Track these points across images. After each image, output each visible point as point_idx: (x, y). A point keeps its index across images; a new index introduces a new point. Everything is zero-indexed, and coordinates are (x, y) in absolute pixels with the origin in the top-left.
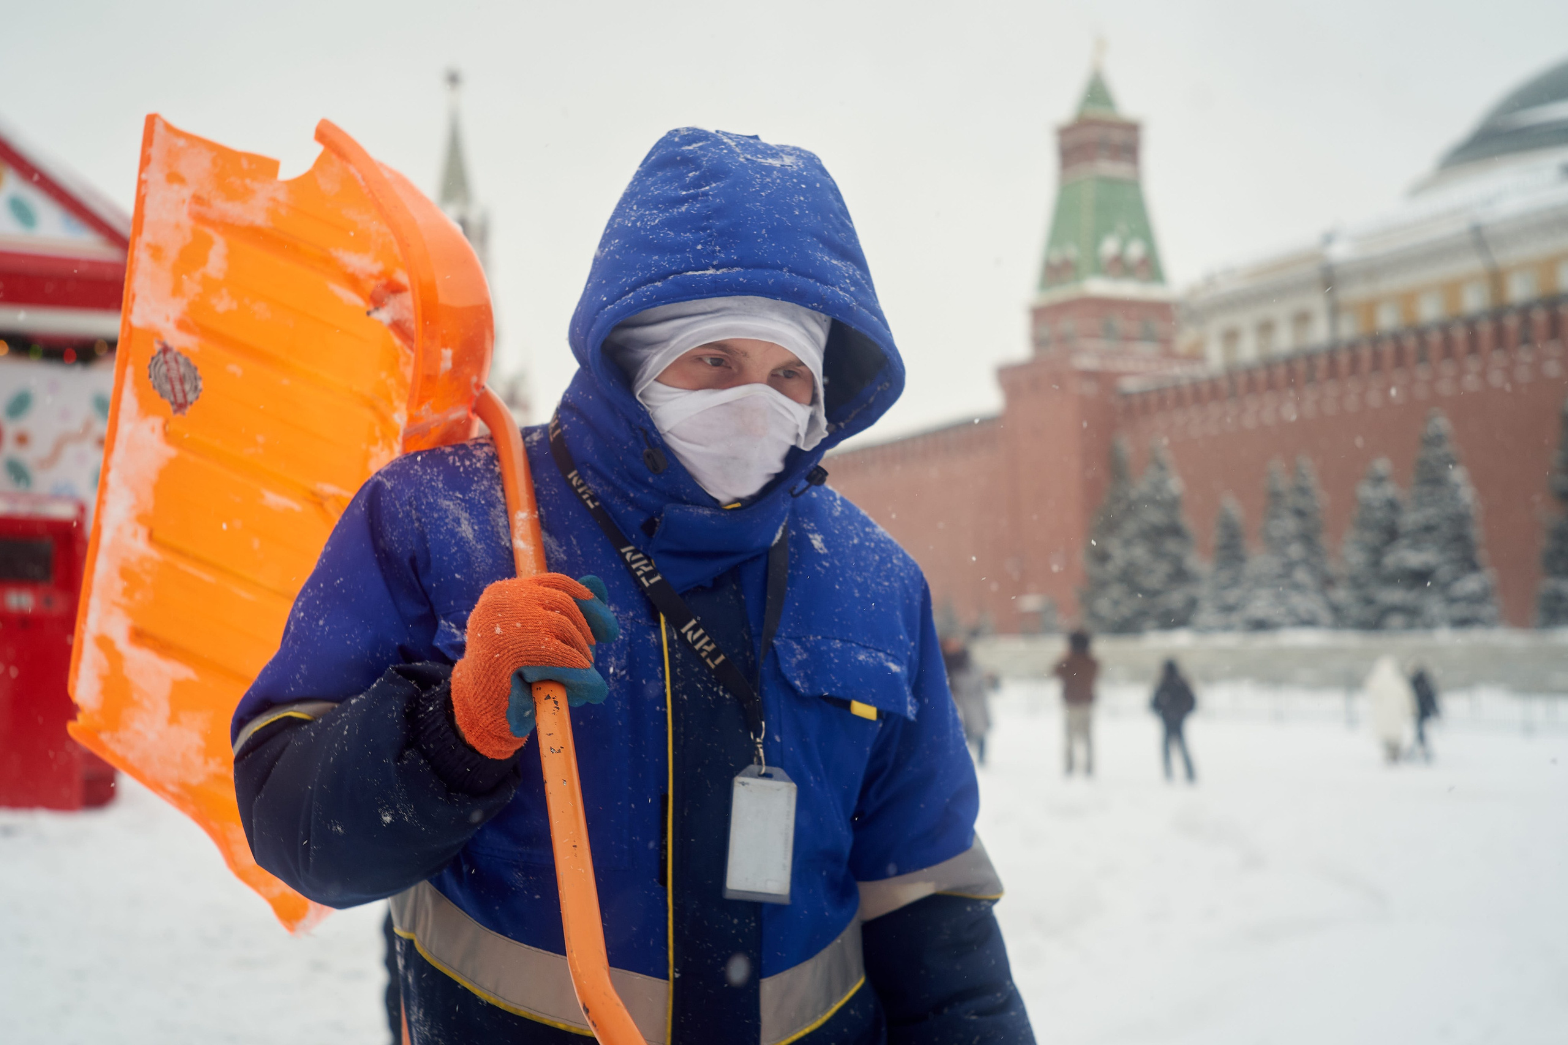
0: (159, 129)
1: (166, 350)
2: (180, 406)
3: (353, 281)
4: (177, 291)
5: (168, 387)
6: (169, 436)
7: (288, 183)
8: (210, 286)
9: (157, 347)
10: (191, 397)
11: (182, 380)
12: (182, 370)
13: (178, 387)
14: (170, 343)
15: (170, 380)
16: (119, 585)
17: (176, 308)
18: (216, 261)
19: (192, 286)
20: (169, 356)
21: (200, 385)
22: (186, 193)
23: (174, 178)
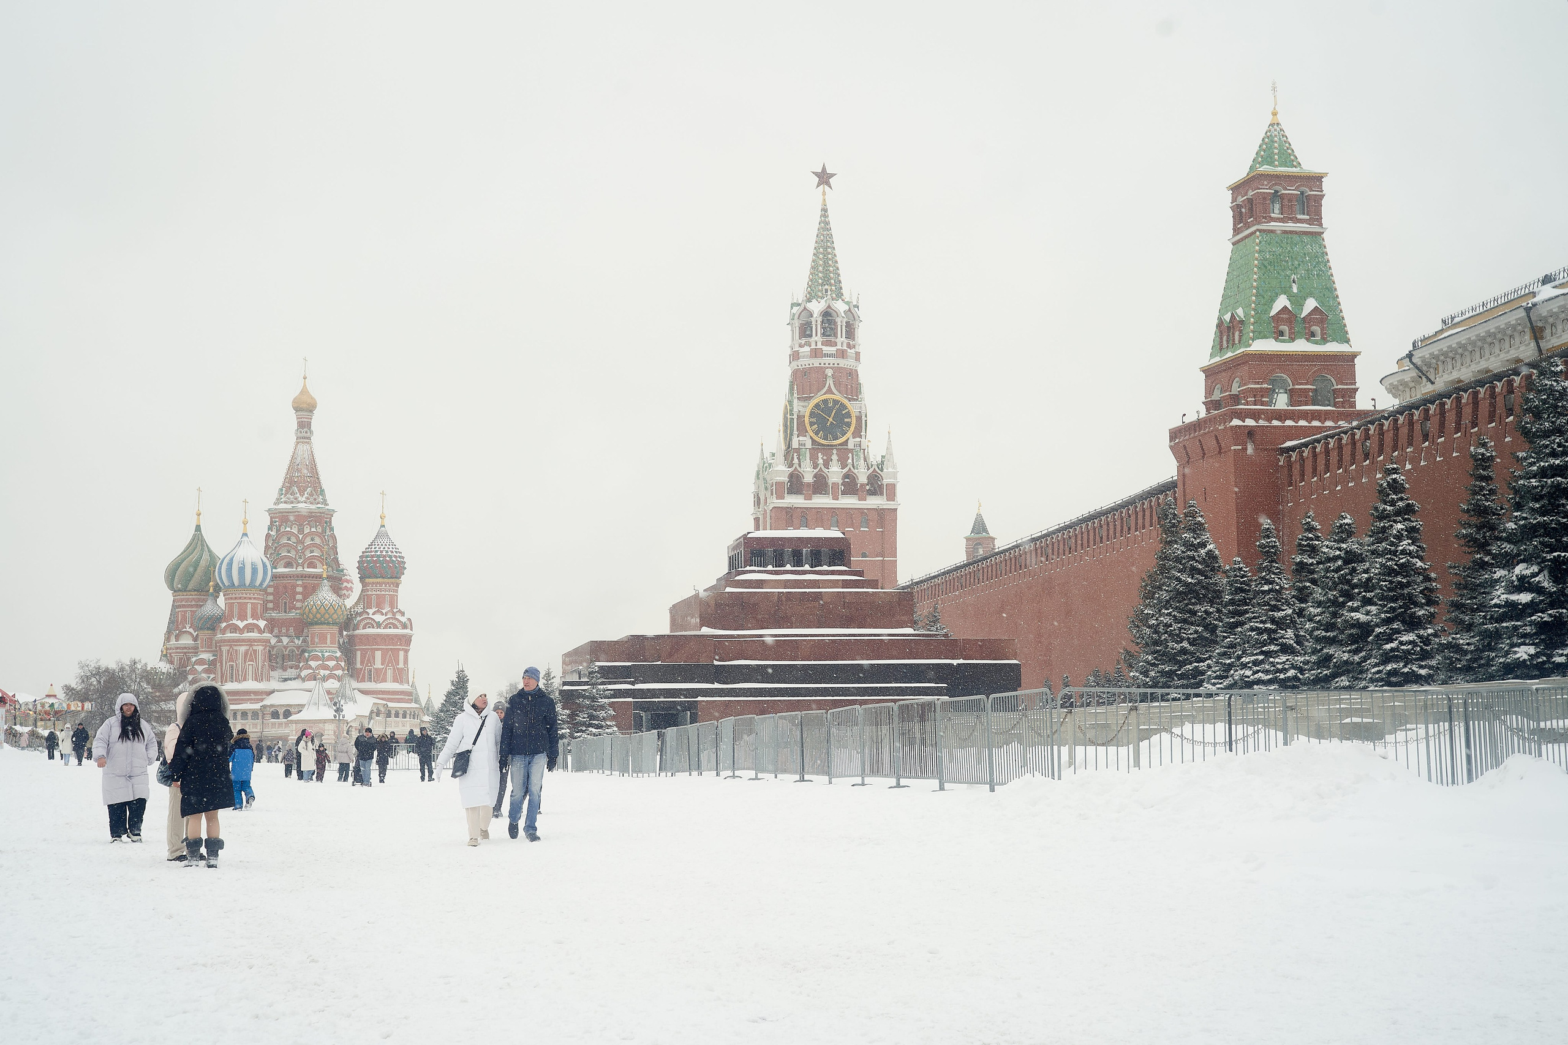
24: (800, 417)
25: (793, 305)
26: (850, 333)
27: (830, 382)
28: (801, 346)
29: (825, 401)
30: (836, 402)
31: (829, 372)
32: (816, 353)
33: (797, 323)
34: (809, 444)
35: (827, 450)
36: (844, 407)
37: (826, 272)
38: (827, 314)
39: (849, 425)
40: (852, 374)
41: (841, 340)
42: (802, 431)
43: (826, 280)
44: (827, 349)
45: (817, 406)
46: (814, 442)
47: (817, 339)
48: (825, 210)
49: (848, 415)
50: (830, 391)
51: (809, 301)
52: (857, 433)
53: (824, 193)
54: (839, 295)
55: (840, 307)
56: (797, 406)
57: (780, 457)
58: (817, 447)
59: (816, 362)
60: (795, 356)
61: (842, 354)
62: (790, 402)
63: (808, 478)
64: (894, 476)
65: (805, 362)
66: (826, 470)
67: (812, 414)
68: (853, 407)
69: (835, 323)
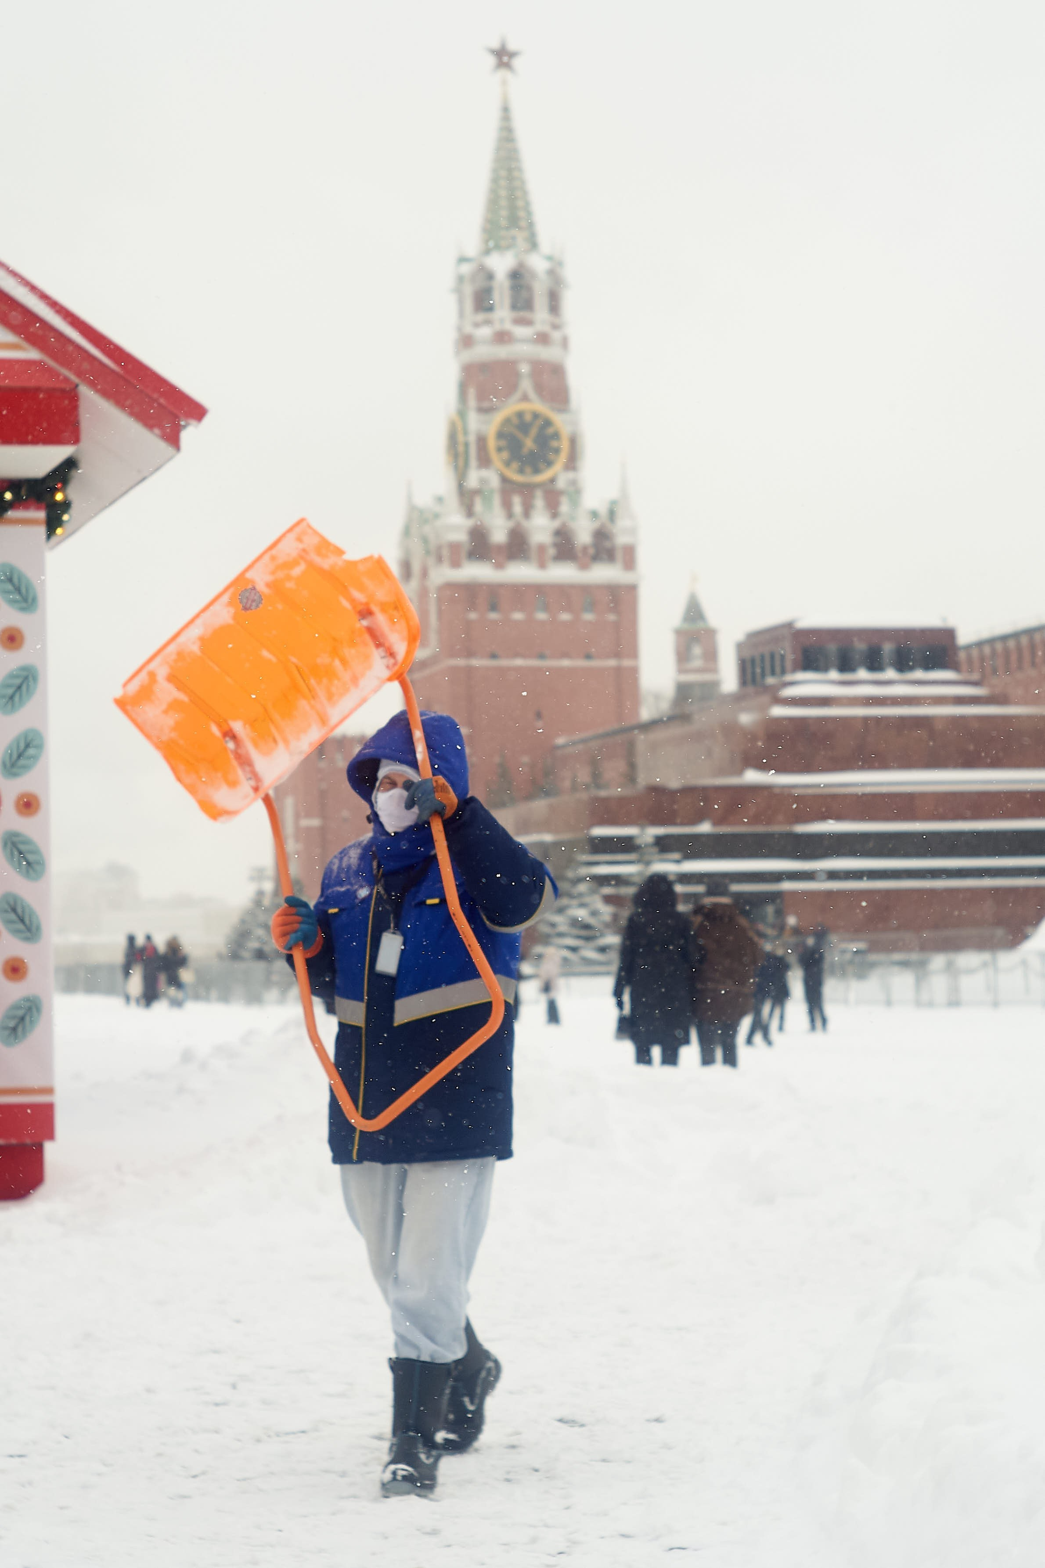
0: (304, 524)
1: (254, 588)
2: (246, 609)
3: (352, 601)
4: (273, 573)
5: (245, 601)
6: (235, 618)
7: (345, 561)
8: (289, 578)
9: (250, 586)
10: (253, 607)
11: (253, 601)
12: (256, 598)
13: (250, 602)
14: (257, 587)
15: (248, 598)
16: (174, 657)
17: (269, 578)
18: (297, 571)
19: (280, 574)
20: (254, 592)
21: (261, 606)
22: (301, 546)
23: (299, 539)
24: (482, 441)
25: (462, 260)
26: (554, 304)
27: (526, 385)
28: (477, 325)
29: (520, 415)
30: (536, 416)
31: (524, 369)
32: (502, 337)
33: (469, 290)
34: (494, 481)
35: (527, 491)
36: (548, 423)
37: (513, 208)
38: (518, 277)
39: (557, 451)
40: (557, 371)
41: (541, 315)
42: (484, 461)
43: (514, 221)
44: (520, 331)
45: (507, 421)
46: (504, 480)
47: (503, 314)
48: (506, 110)
49: (556, 436)
50: (525, 398)
51: (487, 252)
52: (572, 463)
53: (504, 83)
54: (533, 245)
55: (538, 264)
56: (474, 421)
57: (452, 500)
58: (508, 487)
59: (502, 352)
60: (466, 341)
61: (543, 339)
62: (462, 414)
63: (499, 535)
64: (633, 531)
65: (484, 352)
66: (525, 524)
67: (500, 435)
68: (559, 420)
69: (529, 289)
